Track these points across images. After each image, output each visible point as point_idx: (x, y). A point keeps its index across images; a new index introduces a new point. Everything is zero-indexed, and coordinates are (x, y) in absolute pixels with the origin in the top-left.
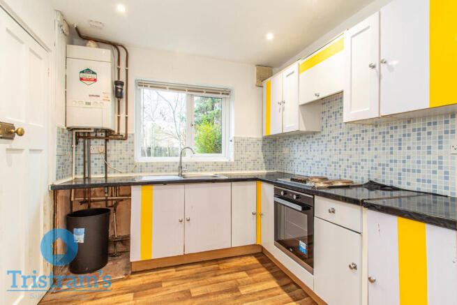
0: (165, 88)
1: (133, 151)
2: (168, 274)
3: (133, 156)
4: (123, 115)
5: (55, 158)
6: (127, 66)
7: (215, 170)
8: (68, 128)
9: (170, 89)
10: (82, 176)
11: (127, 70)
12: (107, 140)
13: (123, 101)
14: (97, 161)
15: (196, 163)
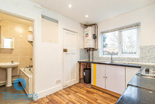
0: (109, 32)
1: (99, 53)
2: (99, 93)
3: (99, 55)
4: (96, 43)
5: (79, 55)
6: (97, 29)
7: (129, 61)
8: (84, 48)
9: (111, 32)
10: (88, 60)
11: (97, 30)
12: (93, 51)
13: (96, 39)
14: (91, 56)
15: (119, 58)
